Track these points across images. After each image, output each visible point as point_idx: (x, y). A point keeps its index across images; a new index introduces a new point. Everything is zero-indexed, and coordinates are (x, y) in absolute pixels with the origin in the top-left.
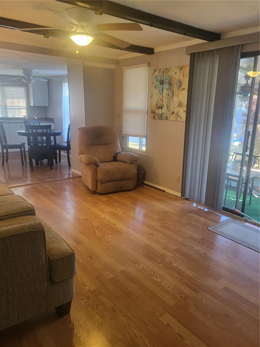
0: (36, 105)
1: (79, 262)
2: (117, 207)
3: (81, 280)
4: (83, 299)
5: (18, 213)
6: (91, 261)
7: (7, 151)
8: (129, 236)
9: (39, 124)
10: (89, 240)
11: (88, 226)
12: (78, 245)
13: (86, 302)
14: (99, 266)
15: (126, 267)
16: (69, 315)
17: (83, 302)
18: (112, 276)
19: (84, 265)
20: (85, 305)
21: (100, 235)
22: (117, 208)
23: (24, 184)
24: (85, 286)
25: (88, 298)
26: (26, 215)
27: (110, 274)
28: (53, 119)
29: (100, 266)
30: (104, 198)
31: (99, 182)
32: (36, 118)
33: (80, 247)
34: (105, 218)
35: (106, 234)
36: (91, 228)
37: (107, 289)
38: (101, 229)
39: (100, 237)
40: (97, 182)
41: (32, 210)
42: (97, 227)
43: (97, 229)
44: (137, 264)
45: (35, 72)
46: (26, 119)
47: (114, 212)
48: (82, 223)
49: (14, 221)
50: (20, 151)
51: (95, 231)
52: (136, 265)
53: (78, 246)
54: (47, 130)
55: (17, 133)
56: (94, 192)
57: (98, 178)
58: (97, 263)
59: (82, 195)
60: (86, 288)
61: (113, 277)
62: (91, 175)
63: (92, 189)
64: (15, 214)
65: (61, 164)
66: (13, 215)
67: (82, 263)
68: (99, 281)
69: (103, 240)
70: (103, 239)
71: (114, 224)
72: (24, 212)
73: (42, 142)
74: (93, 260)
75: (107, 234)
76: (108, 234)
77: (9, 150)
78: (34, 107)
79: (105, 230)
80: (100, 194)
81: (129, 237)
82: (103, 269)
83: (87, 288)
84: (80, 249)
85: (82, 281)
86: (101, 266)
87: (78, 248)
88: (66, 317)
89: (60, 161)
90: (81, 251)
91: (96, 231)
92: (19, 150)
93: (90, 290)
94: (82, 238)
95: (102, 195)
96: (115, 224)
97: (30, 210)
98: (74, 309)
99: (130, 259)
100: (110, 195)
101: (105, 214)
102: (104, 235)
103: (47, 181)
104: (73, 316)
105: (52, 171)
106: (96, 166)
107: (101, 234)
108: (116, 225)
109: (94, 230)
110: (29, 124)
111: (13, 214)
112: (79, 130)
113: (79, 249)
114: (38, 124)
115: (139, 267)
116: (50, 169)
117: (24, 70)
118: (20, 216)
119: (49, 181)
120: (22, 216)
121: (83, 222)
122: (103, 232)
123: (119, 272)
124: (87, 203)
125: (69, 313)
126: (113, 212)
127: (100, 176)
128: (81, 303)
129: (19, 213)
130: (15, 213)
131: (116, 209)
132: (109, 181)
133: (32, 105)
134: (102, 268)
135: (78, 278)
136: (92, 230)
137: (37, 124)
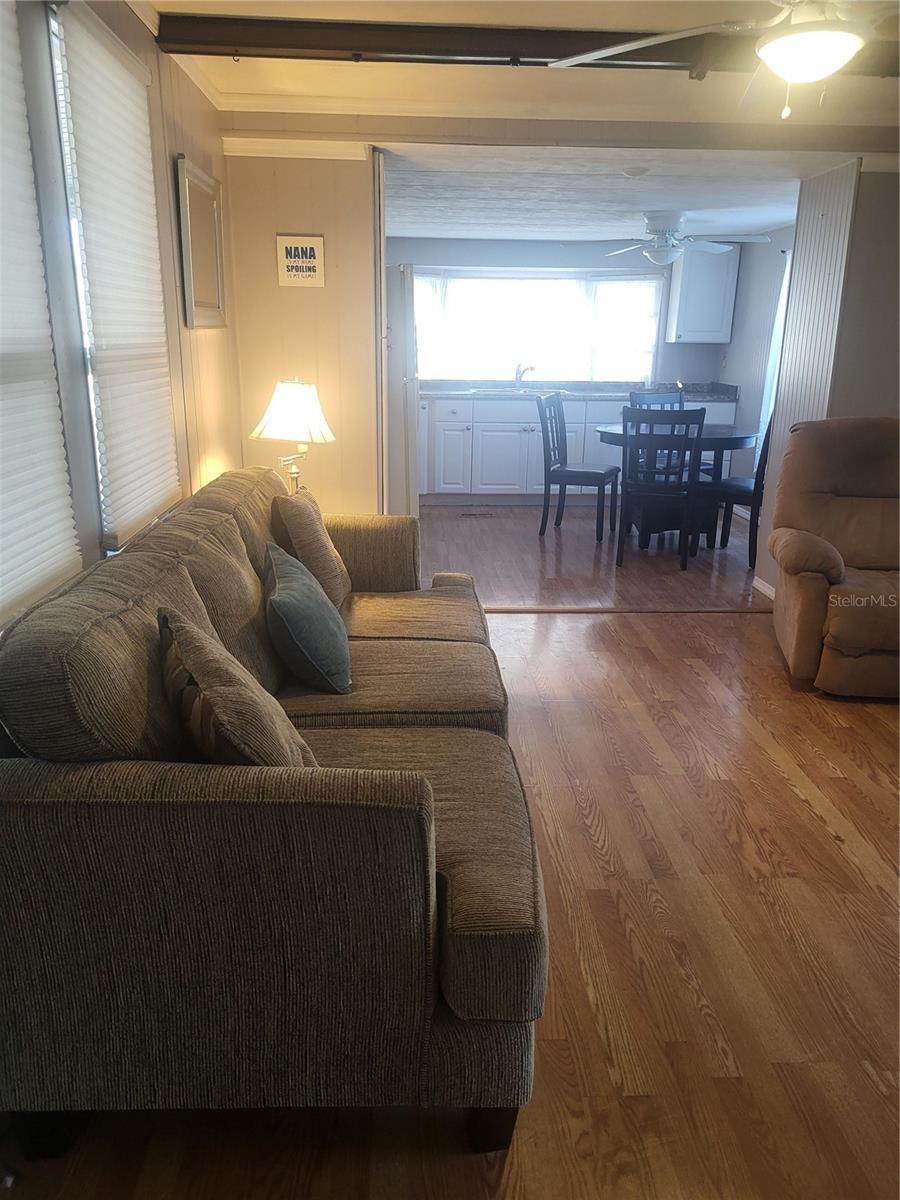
0: (684, 339)
1: (631, 952)
2: (882, 767)
3: (606, 1029)
4: (578, 1114)
5: (447, 713)
6: (677, 964)
7: (563, 490)
8: (884, 915)
9: (681, 406)
10: (703, 873)
11: (724, 812)
12: (655, 881)
13: (585, 1133)
14: (699, 999)
15: (810, 1056)
16: (504, 1157)
17: (577, 1126)
18: (732, 1068)
19: (642, 971)
20: (578, 1142)
21: (757, 870)
22: (879, 771)
23: (574, 607)
24: (610, 1060)
25: (601, 1120)
26: (470, 726)
27: (731, 1057)
28: (737, 387)
29: (704, 1001)
30: (838, 717)
31: (828, 647)
32: (680, 385)
33: (657, 892)
34: (807, 801)
35: (785, 870)
36: (734, 828)
37: (691, 1115)
38: (773, 842)
39: (754, 875)
40: (823, 645)
41: (495, 712)
42: (757, 831)
43: (756, 840)
44: (874, 1062)
45: (688, 221)
46: (646, 388)
47: (858, 785)
48: (707, 795)
49: (422, 739)
50: (596, 492)
51: (745, 846)
52: (868, 1065)
53: (651, 882)
54: (687, 429)
55: (599, 434)
56: (803, 683)
57: (828, 632)
58: (694, 983)
59: (753, 684)
60: (611, 1071)
61: (735, 1075)
62: (800, 615)
63: (796, 667)
64: (436, 713)
65: (725, 554)
66: (429, 717)
67: (637, 960)
68: (672, 1065)
69: (761, 893)
70: (762, 889)
71: (838, 838)
72: (466, 713)
73: (678, 470)
74: (683, 966)
75: (788, 874)
76: (793, 875)
77: (571, 489)
78: (681, 346)
79: (788, 852)
80: (828, 696)
81: (885, 918)
82: (708, 1019)
83: (614, 1075)
84: (654, 899)
85: (608, 1037)
86: (708, 1007)
87: (649, 893)
88: (491, 1155)
89: (724, 543)
90: (655, 907)
91: (750, 846)
92: (594, 490)
93: (620, 1088)
94: (682, 856)
95: (835, 703)
96: (842, 841)
97: (487, 712)
98: (532, 1140)
99: (847, 1024)
100: (871, 709)
101: (813, 785)
102: (774, 875)
103: (651, 606)
104: (515, 1169)
105: (682, 573)
106: (826, 582)
107: (765, 868)
108: (845, 847)
109: (740, 837)
110: (645, 407)
111: (432, 713)
112: (795, 430)
113: (651, 896)
114: (677, 407)
115: (876, 1078)
116: (679, 567)
117: (653, 217)
118: (450, 724)
119: (658, 609)
120: (458, 725)
121: (711, 796)
122: (775, 856)
123: (773, 1064)
124: (760, 719)
125: (508, 1148)
126: (855, 786)
127: (833, 626)
128: (565, 1124)
129: (452, 713)
130: (439, 710)
131: (874, 777)
132: (873, 652)
133: (673, 340)
134: (707, 1014)
135: (600, 1018)
136: (733, 837)
137: (672, 406)
